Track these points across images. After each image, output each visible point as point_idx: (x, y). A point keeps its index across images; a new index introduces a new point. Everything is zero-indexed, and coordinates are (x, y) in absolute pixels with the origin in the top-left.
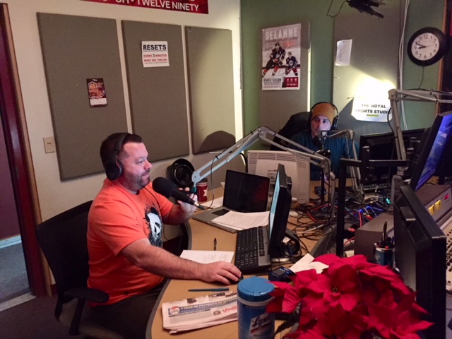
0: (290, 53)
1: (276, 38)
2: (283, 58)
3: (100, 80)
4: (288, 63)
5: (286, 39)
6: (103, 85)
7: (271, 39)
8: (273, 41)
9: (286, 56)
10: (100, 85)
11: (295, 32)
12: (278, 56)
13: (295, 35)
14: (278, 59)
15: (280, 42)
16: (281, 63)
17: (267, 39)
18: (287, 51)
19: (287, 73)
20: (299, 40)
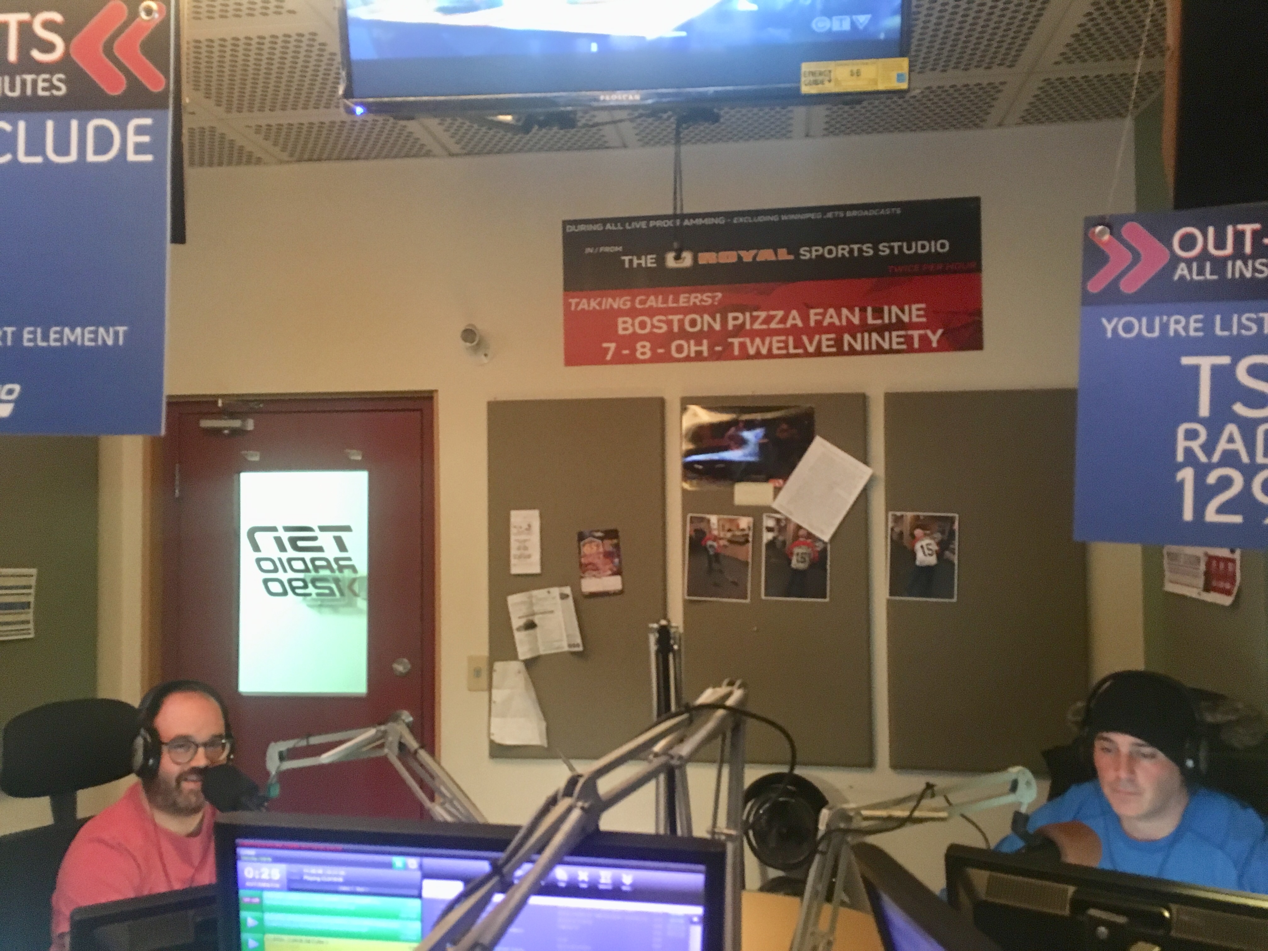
3: (611, 534)
6: (617, 546)
10: (608, 545)
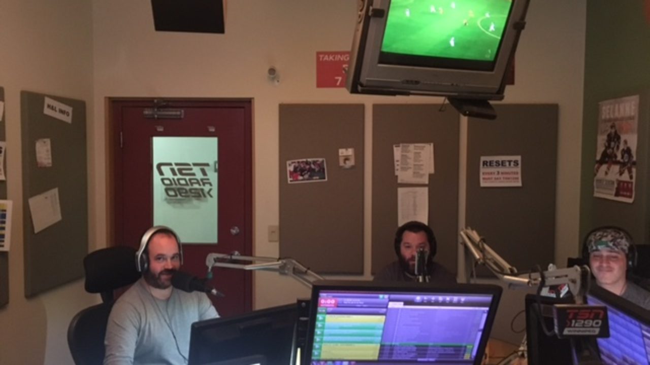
0: (626, 142)
1: (612, 116)
2: (618, 147)
4: (623, 157)
5: (622, 119)
7: (608, 117)
8: (609, 120)
9: (622, 147)
11: (633, 107)
12: (612, 144)
13: (633, 114)
14: (613, 149)
15: (616, 123)
16: (616, 156)
17: (603, 117)
18: (623, 137)
19: (621, 173)
20: (636, 121)
